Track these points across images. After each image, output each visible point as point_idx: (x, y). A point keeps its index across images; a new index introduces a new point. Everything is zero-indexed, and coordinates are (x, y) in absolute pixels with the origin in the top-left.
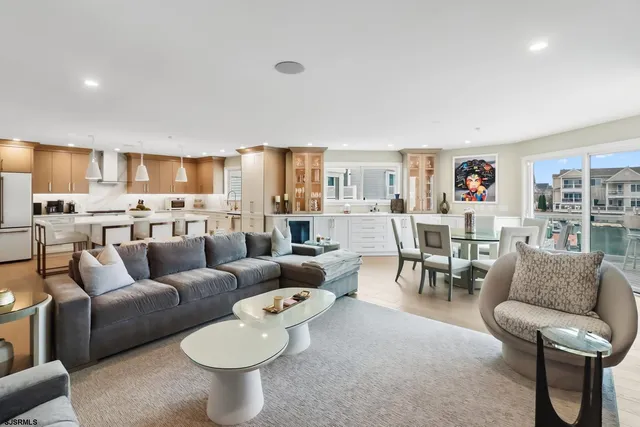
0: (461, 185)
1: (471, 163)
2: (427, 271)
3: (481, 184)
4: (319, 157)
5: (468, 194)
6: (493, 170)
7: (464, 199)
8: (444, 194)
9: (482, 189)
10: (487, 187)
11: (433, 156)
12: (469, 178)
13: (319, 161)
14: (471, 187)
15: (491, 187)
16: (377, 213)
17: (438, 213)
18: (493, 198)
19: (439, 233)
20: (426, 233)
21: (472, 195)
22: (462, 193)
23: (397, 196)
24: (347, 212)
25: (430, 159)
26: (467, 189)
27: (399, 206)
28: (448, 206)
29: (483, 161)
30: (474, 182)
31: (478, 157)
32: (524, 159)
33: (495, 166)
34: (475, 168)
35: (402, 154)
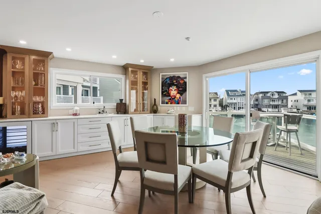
0: (165, 93)
1: (172, 78)
2: (147, 192)
3: (178, 93)
4: (43, 61)
5: (170, 99)
6: (185, 83)
7: (167, 103)
8: (155, 99)
9: (178, 96)
10: (181, 94)
11: (148, 71)
12: (171, 88)
13: (44, 66)
14: (172, 94)
15: (184, 95)
16: (104, 115)
17: (151, 113)
18: (185, 102)
19: (164, 145)
20: (146, 144)
21: (173, 100)
22: (166, 99)
23: (121, 100)
24: (75, 115)
25: (145, 74)
26: (169, 96)
27: (122, 108)
28: (157, 108)
29: (179, 77)
30: (173, 91)
31: (177, 74)
32: (204, 76)
33: (187, 80)
34: (174, 81)
35: (125, 69)
